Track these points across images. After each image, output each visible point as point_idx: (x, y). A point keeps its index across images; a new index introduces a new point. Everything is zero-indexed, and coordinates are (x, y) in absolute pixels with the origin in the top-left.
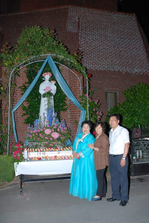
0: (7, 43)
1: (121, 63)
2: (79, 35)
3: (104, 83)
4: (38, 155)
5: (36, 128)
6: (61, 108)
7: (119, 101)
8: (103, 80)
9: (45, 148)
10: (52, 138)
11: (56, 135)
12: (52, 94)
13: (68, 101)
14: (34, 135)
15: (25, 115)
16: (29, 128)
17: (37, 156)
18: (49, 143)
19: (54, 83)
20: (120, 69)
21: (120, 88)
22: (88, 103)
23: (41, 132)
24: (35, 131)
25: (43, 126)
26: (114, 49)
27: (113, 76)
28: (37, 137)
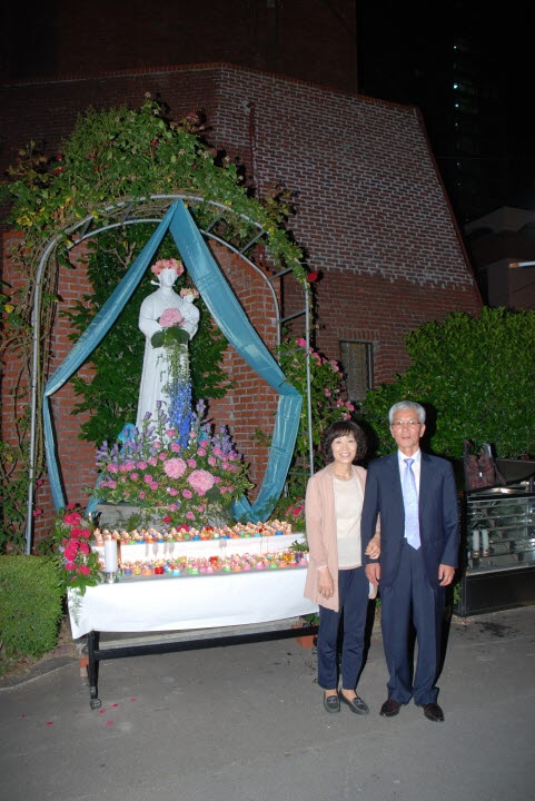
0: (33, 144)
1: (383, 251)
2: (253, 156)
3: (333, 311)
4: (147, 554)
5: (131, 457)
6: (207, 387)
7: (379, 368)
8: (330, 302)
9: (168, 526)
10: (192, 490)
11: (203, 481)
12: (187, 334)
13: (228, 364)
14: (123, 480)
15: (83, 410)
16: (105, 454)
17: (145, 560)
18: (181, 511)
19: (190, 297)
20: (382, 270)
21: (383, 329)
22: (308, 368)
23: (150, 469)
24: (130, 466)
25: (157, 446)
26: (362, 206)
27: (361, 290)
28: (135, 488)
